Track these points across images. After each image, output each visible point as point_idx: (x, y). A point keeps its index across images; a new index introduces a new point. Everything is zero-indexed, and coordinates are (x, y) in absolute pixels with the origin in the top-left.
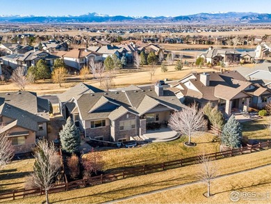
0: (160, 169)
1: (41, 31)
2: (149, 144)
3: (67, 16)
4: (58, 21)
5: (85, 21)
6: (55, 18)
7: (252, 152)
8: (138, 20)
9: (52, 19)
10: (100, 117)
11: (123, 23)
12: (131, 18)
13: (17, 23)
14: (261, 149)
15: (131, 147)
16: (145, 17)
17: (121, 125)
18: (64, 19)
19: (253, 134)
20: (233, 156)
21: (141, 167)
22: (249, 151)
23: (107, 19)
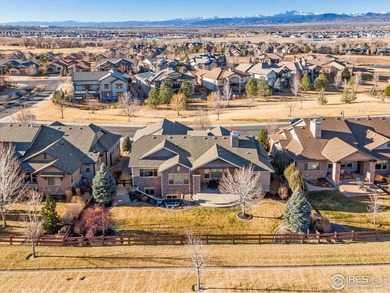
0: (177, 242)
1: (221, 36)
2: (194, 207)
3: (257, 16)
4: (246, 23)
5: (280, 22)
6: (243, 19)
7: (320, 243)
8: (358, 18)
9: (239, 20)
10: (150, 165)
11: (333, 23)
12: (347, 16)
13: (197, 27)
14: (340, 241)
15: (170, 207)
16: (369, 14)
17: (170, 178)
18: (254, 20)
19: (350, 216)
20: (287, 243)
21: (159, 234)
22: (317, 241)
23: (311, 18)
